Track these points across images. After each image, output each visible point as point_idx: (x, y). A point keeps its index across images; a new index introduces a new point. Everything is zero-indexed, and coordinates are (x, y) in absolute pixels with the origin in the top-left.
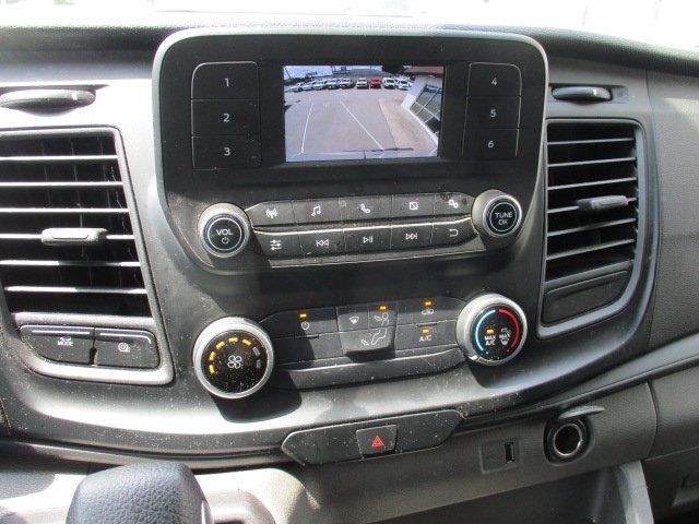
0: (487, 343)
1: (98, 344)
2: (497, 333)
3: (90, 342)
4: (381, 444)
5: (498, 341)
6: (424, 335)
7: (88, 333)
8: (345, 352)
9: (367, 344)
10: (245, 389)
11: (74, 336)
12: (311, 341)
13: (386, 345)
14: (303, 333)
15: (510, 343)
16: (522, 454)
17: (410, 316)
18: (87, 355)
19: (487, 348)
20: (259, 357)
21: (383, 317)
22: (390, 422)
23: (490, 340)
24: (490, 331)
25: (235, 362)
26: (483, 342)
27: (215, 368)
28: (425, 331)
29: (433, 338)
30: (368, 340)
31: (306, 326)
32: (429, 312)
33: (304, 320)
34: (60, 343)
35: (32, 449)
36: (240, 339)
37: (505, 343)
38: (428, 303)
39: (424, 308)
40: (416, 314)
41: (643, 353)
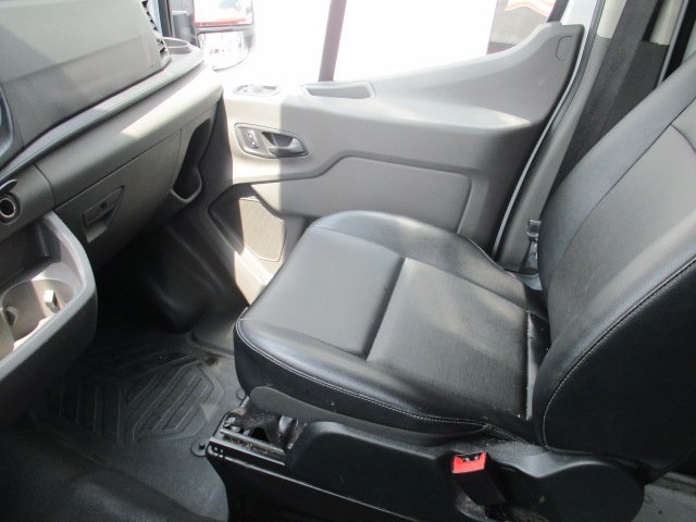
41: (23, 149)
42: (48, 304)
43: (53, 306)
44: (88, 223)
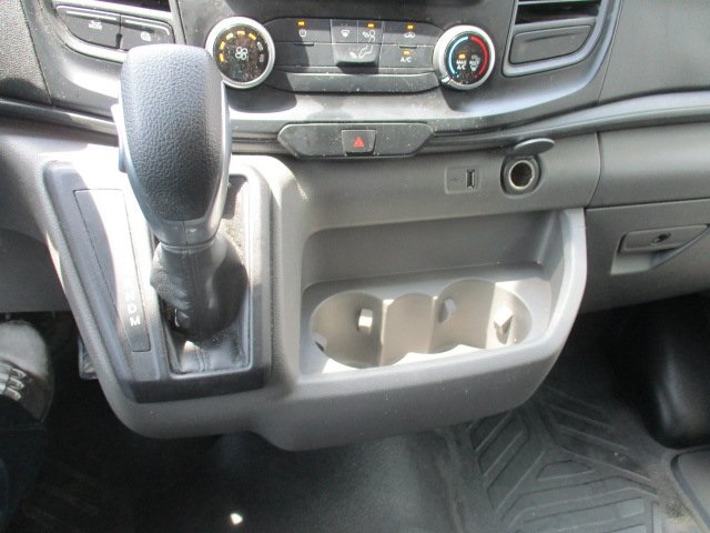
0: (459, 68)
1: (124, 31)
2: (468, 59)
3: (117, 27)
4: (362, 145)
5: (468, 66)
6: (406, 56)
7: (115, 19)
8: (336, 62)
9: (354, 57)
10: (249, 80)
11: (103, 21)
12: (307, 48)
13: (371, 59)
14: (300, 40)
15: (478, 69)
16: (481, 180)
17: (394, 37)
18: (114, 39)
19: (459, 72)
20: (262, 52)
21: (370, 33)
22: (371, 128)
23: (461, 64)
24: (462, 56)
25: (242, 54)
26: (455, 66)
27: (225, 57)
28: (406, 53)
29: (412, 60)
30: (357, 53)
31: (303, 34)
32: (410, 36)
33: (301, 27)
34: (90, 26)
35: (69, 117)
36: (247, 33)
37: (474, 69)
38: (410, 27)
39: (406, 31)
40: (399, 35)
41: (594, 105)
42: (496, 326)
43: (501, 332)
44: (625, 249)
